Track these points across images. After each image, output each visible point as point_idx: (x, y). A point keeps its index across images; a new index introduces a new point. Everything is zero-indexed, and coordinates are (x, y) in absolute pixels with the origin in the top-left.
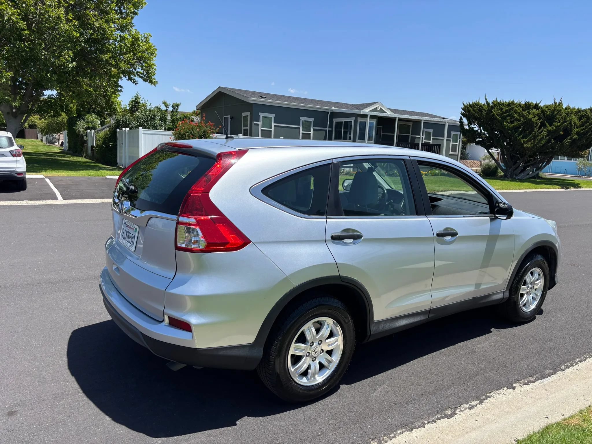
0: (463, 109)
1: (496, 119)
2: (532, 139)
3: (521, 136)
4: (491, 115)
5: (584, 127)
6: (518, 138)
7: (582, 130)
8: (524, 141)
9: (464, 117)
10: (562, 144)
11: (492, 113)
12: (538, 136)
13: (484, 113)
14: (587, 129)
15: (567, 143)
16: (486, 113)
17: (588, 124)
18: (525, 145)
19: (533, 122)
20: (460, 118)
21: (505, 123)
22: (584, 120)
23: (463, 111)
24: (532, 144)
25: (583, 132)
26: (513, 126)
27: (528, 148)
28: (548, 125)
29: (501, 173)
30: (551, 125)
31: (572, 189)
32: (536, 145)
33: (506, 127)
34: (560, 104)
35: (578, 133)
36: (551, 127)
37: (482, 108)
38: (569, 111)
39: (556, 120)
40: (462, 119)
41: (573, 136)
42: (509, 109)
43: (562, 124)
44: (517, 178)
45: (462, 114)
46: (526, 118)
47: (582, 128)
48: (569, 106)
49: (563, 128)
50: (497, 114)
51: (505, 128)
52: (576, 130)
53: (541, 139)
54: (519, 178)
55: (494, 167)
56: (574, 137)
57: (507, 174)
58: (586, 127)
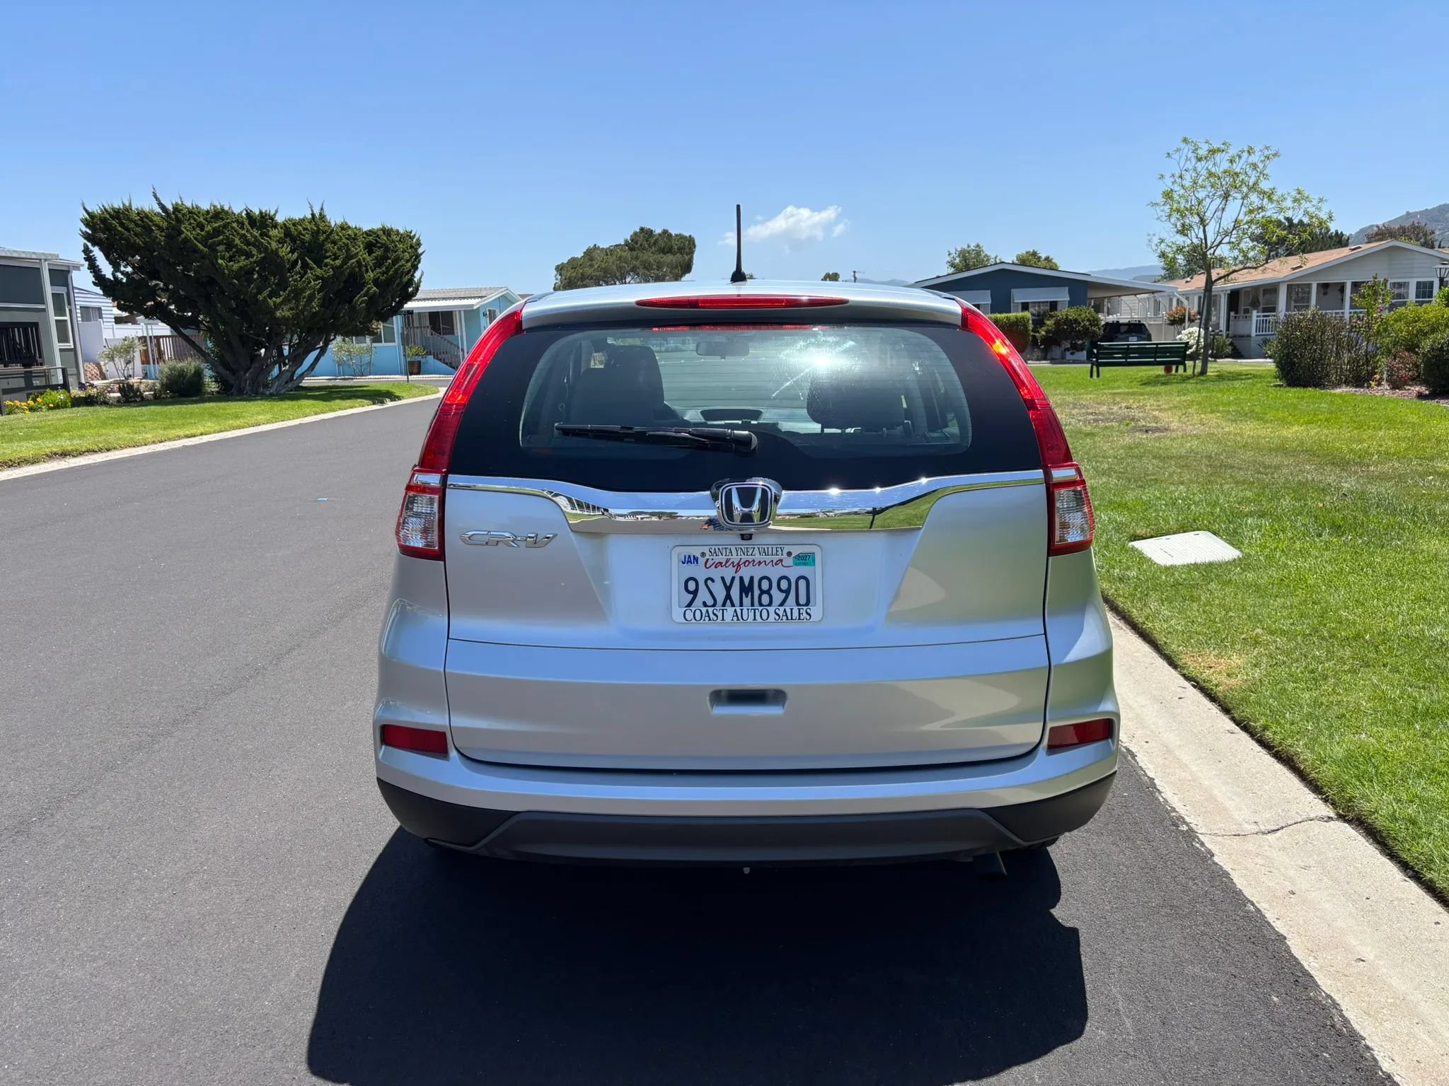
0: (87, 224)
1: (196, 250)
2: (293, 298)
3: (266, 293)
4: (180, 239)
5: (384, 269)
6: (260, 297)
7: (383, 273)
8: (274, 302)
9: (94, 245)
10: (353, 308)
11: (183, 236)
12: (303, 290)
13: (160, 237)
14: (391, 273)
15: (361, 304)
16: (164, 234)
17: (390, 261)
18: (278, 314)
19: (282, 258)
20: (83, 249)
21: (220, 261)
22: (378, 252)
23: (84, 229)
24: (291, 309)
25: (383, 278)
26: (241, 267)
27: (285, 319)
28: (315, 266)
29: (212, 387)
30: (319, 263)
31: (389, 404)
32: (302, 311)
33: (226, 272)
34: (322, 217)
35: (376, 282)
36: (321, 269)
37: (152, 221)
38: (350, 232)
39: (328, 254)
40: (91, 251)
41: (369, 289)
42: (220, 226)
43: (345, 262)
44: (268, 393)
45: (86, 236)
46: (266, 248)
47: (378, 270)
48: (346, 224)
49: (348, 271)
50: (195, 239)
51: (224, 273)
52: (371, 275)
53: (311, 298)
54: (271, 391)
55: (192, 372)
56: (371, 291)
57: (243, 384)
58: (388, 269)
